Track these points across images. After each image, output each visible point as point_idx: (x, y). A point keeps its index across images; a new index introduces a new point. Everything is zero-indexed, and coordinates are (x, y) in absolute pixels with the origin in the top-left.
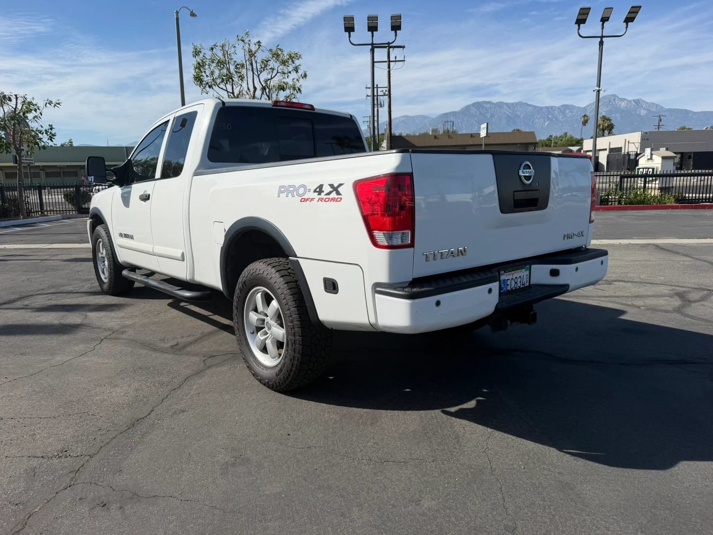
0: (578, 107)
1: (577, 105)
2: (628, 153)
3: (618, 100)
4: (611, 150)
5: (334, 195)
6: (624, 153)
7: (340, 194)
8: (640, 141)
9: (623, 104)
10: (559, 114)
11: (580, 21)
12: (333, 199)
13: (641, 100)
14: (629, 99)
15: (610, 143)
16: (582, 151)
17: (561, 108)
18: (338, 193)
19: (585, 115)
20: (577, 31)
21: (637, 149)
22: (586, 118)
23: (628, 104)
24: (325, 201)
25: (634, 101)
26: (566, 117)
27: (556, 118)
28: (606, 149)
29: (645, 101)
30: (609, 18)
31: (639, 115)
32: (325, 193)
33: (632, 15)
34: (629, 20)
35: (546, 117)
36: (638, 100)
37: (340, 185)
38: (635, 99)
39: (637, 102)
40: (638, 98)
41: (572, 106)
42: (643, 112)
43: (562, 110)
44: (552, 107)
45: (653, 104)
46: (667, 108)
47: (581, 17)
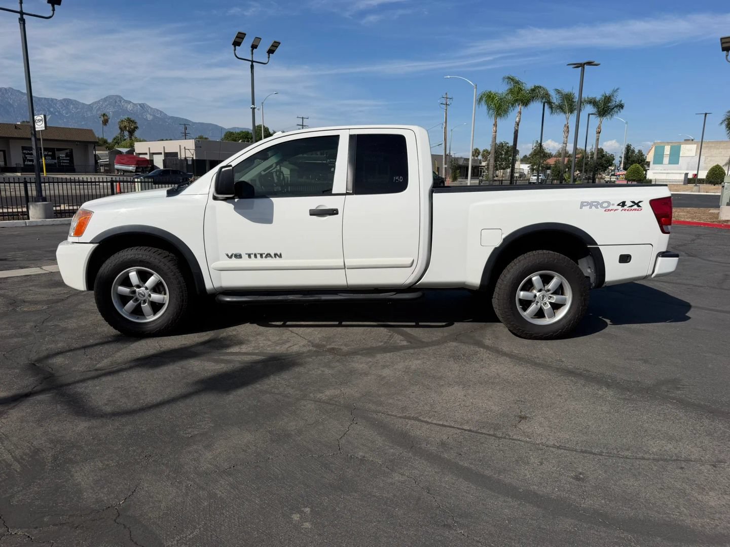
0: (83, 103)
1: (81, 101)
2: (186, 158)
3: (124, 102)
4: (167, 155)
5: (635, 207)
6: (181, 158)
7: (641, 207)
8: (194, 148)
9: (129, 107)
10: (62, 108)
11: (237, 44)
12: (635, 210)
13: (146, 105)
14: (135, 102)
15: (164, 147)
16: (134, 153)
17: (63, 102)
18: (639, 206)
19: (104, 115)
20: (233, 51)
21: (193, 155)
22: (105, 117)
23: (134, 108)
24: (628, 210)
25: (140, 104)
26: (70, 112)
27: (59, 112)
28: (161, 153)
29: (149, 107)
30: (257, 46)
31: (146, 120)
32: (628, 206)
33: (273, 48)
34: (271, 52)
35: (46, 110)
36: (143, 104)
37: (640, 202)
38: (140, 103)
39: (142, 106)
40: (143, 103)
41: (75, 101)
42: (150, 117)
43: (65, 104)
44: (52, 100)
45: (158, 110)
46: (171, 115)
47: (238, 40)
